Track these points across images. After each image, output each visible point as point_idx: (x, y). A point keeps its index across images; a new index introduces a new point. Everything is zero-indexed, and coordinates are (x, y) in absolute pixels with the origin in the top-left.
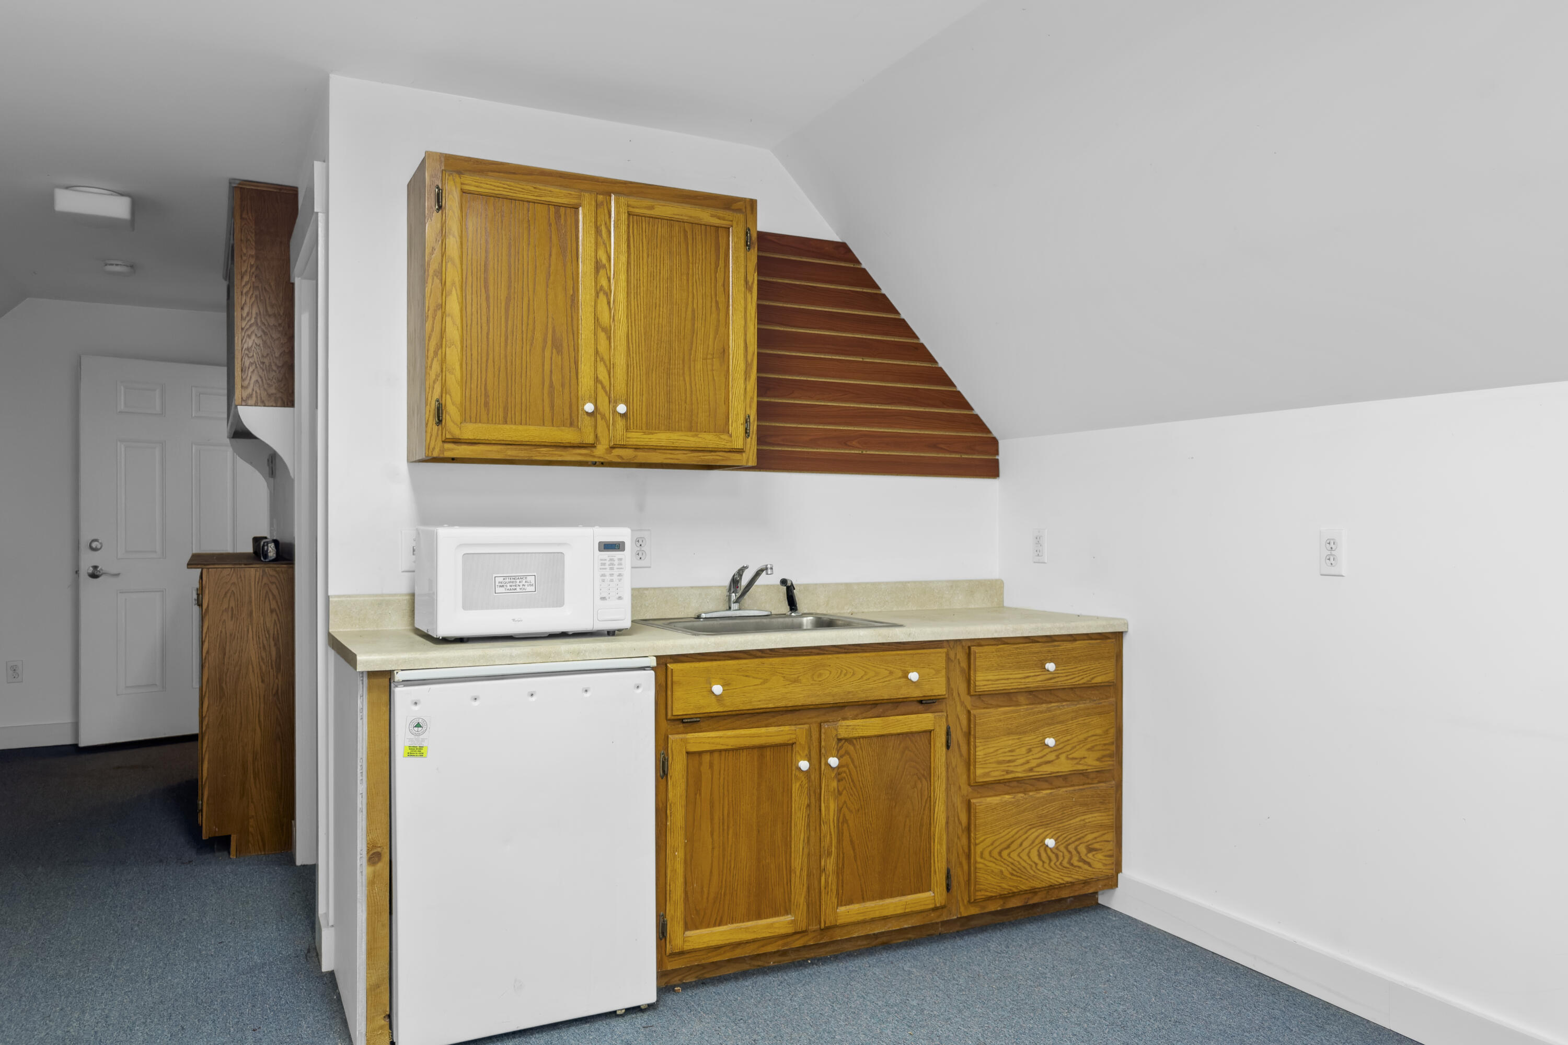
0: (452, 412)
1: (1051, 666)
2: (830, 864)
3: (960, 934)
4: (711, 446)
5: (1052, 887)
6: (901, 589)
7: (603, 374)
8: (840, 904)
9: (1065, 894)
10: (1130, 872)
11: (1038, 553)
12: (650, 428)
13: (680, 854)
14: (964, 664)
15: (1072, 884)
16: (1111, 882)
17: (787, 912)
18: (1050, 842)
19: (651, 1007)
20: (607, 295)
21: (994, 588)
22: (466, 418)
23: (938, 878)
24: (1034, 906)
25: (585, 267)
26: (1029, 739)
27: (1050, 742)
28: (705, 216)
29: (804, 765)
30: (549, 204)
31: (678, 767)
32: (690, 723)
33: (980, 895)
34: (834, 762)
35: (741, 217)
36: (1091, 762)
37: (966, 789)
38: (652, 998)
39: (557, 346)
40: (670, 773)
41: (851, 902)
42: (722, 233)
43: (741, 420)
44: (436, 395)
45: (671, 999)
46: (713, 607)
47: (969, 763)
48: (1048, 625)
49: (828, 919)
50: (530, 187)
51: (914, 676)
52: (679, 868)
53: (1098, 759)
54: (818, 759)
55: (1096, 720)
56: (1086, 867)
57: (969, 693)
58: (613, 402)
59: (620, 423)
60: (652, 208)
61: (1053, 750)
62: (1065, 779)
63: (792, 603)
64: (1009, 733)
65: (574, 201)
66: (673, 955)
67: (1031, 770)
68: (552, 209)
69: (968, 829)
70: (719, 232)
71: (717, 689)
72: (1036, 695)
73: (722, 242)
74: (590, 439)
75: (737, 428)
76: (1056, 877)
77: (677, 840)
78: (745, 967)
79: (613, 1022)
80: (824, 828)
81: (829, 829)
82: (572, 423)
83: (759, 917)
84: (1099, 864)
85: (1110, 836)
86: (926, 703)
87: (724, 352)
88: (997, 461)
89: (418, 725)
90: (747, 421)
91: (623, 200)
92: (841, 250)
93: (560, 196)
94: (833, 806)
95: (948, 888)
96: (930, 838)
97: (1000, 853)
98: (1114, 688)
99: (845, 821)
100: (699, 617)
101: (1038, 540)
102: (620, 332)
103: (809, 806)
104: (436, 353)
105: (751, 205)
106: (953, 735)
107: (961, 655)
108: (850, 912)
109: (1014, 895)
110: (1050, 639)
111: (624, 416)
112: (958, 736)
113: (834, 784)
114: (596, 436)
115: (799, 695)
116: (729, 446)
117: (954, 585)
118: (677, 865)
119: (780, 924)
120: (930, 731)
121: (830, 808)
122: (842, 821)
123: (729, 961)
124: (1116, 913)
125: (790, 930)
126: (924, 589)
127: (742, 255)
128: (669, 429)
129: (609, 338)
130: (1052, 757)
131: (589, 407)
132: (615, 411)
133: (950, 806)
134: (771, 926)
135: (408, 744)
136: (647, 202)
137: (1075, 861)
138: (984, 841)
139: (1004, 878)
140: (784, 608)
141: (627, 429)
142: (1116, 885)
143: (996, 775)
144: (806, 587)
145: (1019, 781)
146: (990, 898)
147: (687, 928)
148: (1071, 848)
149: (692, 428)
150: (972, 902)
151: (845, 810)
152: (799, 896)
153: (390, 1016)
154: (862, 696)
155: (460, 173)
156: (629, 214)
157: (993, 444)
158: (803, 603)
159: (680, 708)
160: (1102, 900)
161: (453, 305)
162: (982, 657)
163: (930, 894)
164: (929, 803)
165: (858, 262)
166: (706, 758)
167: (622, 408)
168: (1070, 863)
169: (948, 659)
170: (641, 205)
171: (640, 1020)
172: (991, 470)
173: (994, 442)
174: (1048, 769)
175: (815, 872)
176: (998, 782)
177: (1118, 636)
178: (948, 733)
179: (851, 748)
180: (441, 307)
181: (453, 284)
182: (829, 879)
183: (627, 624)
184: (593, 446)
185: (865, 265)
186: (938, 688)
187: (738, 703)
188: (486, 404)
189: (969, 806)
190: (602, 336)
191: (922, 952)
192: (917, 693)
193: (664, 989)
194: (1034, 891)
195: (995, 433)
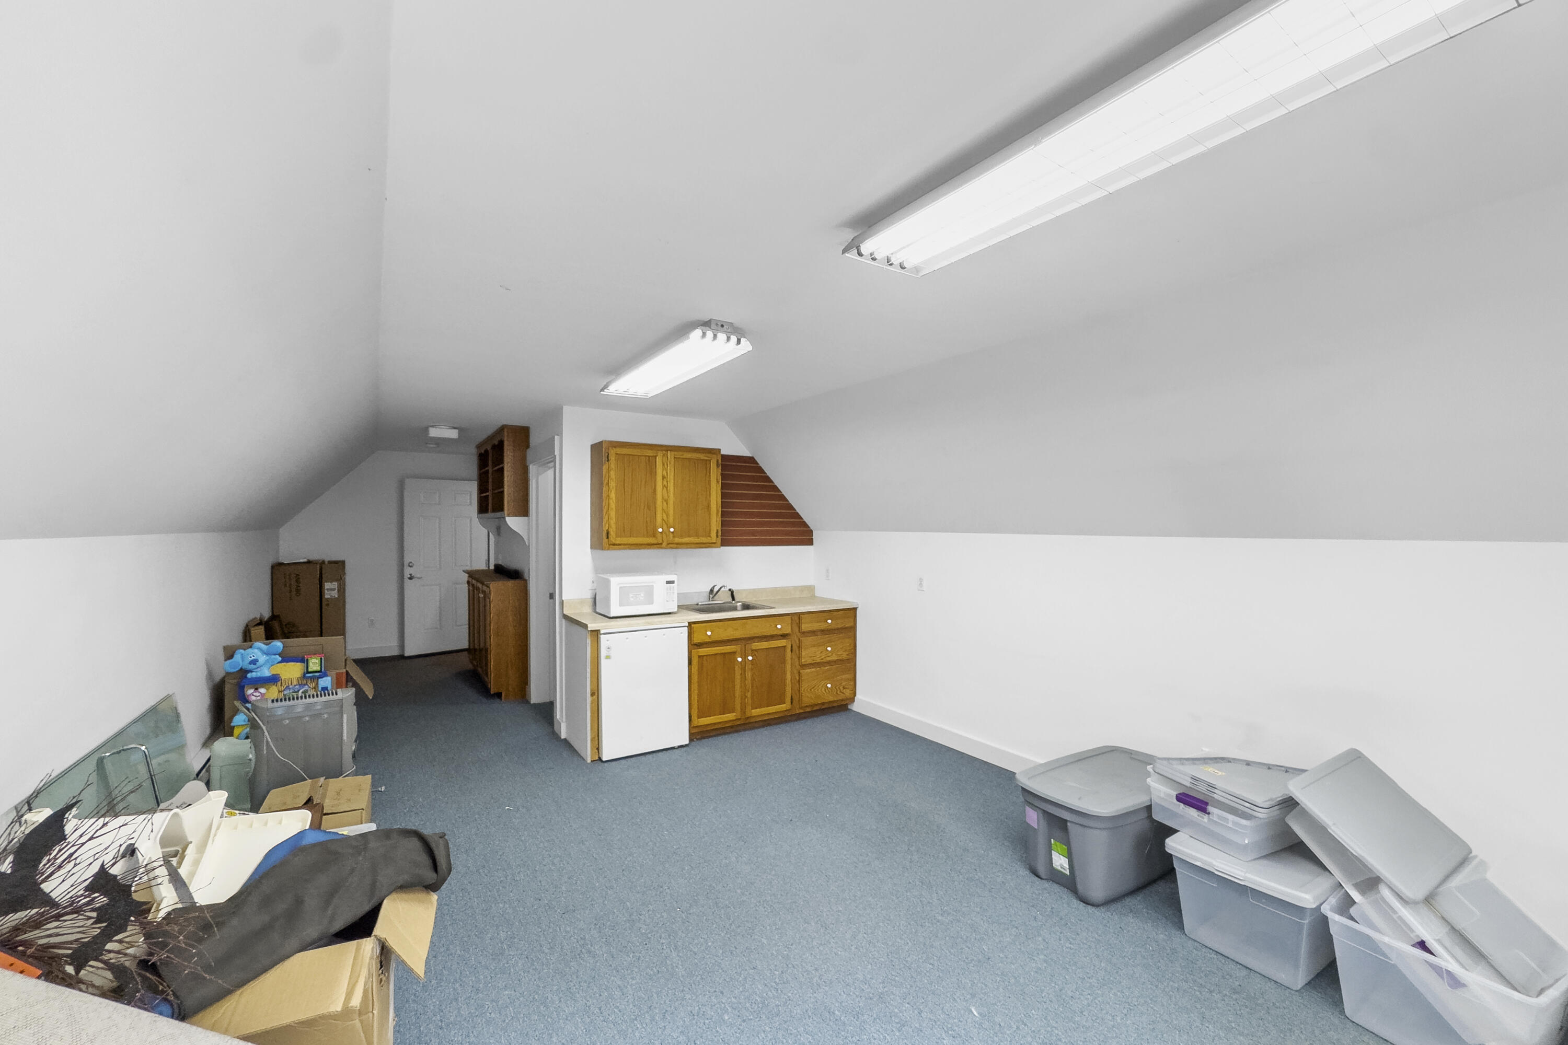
0: (612, 534)
1: (829, 621)
2: (749, 695)
3: (796, 720)
4: (704, 542)
5: (830, 702)
6: (775, 590)
7: (665, 518)
8: (753, 709)
9: (835, 705)
10: (859, 696)
11: (828, 576)
12: (682, 537)
13: (696, 692)
14: (798, 621)
15: (838, 701)
16: (852, 700)
17: (734, 712)
18: (829, 686)
19: (686, 745)
20: (667, 488)
21: (811, 589)
22: (617, 536)
23: (788, 699)
24: (823, 709)
25: (659, 478)
26: (821, 648)
27: (829, 649)
28: (702, 456)
29: (740, 659)
30: (646, 456)
31: (695, 661)
32: (699, 645)
33: (803, 705)
34: (750, 658)
35: (715, 456)
36: (844, 656)
37: (798, 667)
38: (687, 742)
39: (649, 508)
40: (692, 663)
41: (756, 708)
42: (708, 462)
43: (715, 532)
44: (607, 528)
45: (693, 743)
46: (703, 600)
47: (799, 658)
48: (829, 606)
49: (748, 714)
50: (639, 450)
51: (779, 626)
52: (696, 697)
53: (847, 655)
54: (744, 657)
55: (847, 640)
56: (842, 694)
57: (799, 632)
58: (669, 528)
59: (671, 535)
60: (683, 455)
61: (830, 651)
62: (835, 662)
63: (733, 599)
64: (814, 646)
65: (655, 455)
66: (694, 727)
67: (822, 659)
68: (647, 458)
69: (799, 681)
70: (707, 463)
71: (709, 633)
72: (823, 632)
73: (708, 465)
74: (661, 542)
75: (713, 534)
76: (831, 699)
77: (695, 686)
78: (718, 732)
79: (674, 750)
80: (747, 682)
81: (748, 682)
82: (654, 536)
83: (724, 714)
84: (848, 693)
85: (852, 683)
86: (784, 636)
87: (709, 506)
88: (812, 539)
89: (609, 648)
90: (717, 532)
91: (673, 453)
92: (751, 460)
93: (650, 453)
94: (750, 674)
95: (792, 703)
96: (785, 685)
97: (811, 690)
98: (853, 629)
99: (754, 680)
100: (697, 604)
101: (828, 571)
102: (671, 502)
103: (741, 674)
104: (606, 513)
105: (719, 450)
106: (793, 648)
107: (796, 618)
108: (756, 712)
109: (816, 705)
110: (830, 611)
111: (672, 532)
112: (795, 647)
113: (750, 666)
114: (663, 540)
115: (738, 634)
116: (711, 542)
117: (795, 588)
118: (695, 697)
119: (730, 716)
120: (785, 646)
121: (749, 675)
122: (753, 680)
123: (712, 730)
124: (854, 711)
125: (734, 718)
126: (784, 590)
127: (716, 470)
128: (689, 536)
129: (667, 504)
130: (829, 655)
131: (660, 530)
132: (669, 531)
133: (792, 673)
134: (727, 717)
135: (605, 655)
136: (681, 453)
137: (838, 692)
138: (805, 685)
139: (812, 699)
140: (730, 600)
141: (674, 537)
142: (854, 701)
143: (810, 661)
144: (738, 591)
145: (818, 663)
146: (807, 706)
147: (699, 718)
148: (837, 688)
149: (697, 536)
150: (801, 708)
151: (754, 676)
152: (738, 707)
153: (598, 749)
154: (760, 634)
155: (615, 447)
156: (675, 458)
157: (810, 532)
158: (737, 599)
159: (696, 641)
160: (849, 707)
161: (613, 495)
162: (804, 619)
163: (785, 705)
164: (784, 673)
165: (758, 464)
166: (705, 658)
167: (672, 530)
168: (837, 693)
169: (792, 620)
170: (678, 454)
171: (683, 749)
172: (810, 542)
173: (811, 531)
174: (829, 659)
175: (744, 697)
176: (811, 664)
177: (855, 609)
178: (792, 647)
179: (756, 653)
180: (608, 496)
181: (613, 488)
182: (749, 701)
183: (675, 610)
184: (661, 544)
185: (761, 465)
186: (789, 631)
187: (716, 638)
188: (624, 531)
189: (799, 673)
190: (665, 503)
191: (783, 726)
192: (781, 633)
193: (691, 740)
194: (823, 704)
195: (812, 528)
